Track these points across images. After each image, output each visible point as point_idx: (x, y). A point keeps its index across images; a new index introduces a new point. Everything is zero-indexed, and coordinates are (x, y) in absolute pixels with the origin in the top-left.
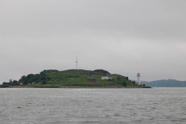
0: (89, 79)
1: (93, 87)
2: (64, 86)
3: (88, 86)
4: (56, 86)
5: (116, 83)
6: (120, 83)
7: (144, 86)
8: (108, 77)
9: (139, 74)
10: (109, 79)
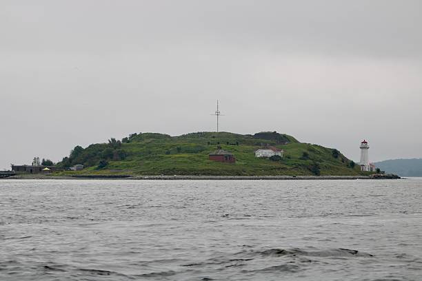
0: (216, 155)
1: (218, 177)
2: (141, 173)
3: (204, 174)
4: (122, 174)
5: (288, 167)
6: (303, 165)
7: (378, 174)
8: (271, 151)
9: (365, 142)
10: (273, 154)
